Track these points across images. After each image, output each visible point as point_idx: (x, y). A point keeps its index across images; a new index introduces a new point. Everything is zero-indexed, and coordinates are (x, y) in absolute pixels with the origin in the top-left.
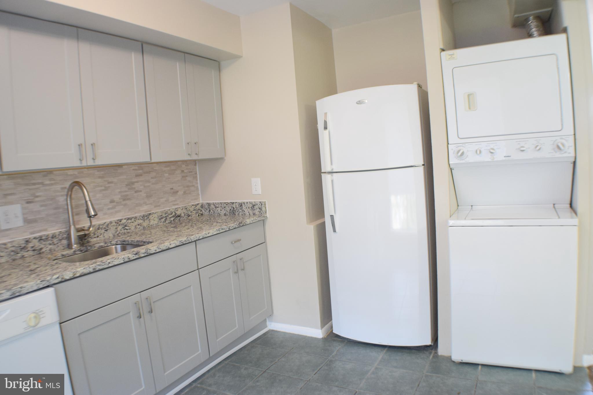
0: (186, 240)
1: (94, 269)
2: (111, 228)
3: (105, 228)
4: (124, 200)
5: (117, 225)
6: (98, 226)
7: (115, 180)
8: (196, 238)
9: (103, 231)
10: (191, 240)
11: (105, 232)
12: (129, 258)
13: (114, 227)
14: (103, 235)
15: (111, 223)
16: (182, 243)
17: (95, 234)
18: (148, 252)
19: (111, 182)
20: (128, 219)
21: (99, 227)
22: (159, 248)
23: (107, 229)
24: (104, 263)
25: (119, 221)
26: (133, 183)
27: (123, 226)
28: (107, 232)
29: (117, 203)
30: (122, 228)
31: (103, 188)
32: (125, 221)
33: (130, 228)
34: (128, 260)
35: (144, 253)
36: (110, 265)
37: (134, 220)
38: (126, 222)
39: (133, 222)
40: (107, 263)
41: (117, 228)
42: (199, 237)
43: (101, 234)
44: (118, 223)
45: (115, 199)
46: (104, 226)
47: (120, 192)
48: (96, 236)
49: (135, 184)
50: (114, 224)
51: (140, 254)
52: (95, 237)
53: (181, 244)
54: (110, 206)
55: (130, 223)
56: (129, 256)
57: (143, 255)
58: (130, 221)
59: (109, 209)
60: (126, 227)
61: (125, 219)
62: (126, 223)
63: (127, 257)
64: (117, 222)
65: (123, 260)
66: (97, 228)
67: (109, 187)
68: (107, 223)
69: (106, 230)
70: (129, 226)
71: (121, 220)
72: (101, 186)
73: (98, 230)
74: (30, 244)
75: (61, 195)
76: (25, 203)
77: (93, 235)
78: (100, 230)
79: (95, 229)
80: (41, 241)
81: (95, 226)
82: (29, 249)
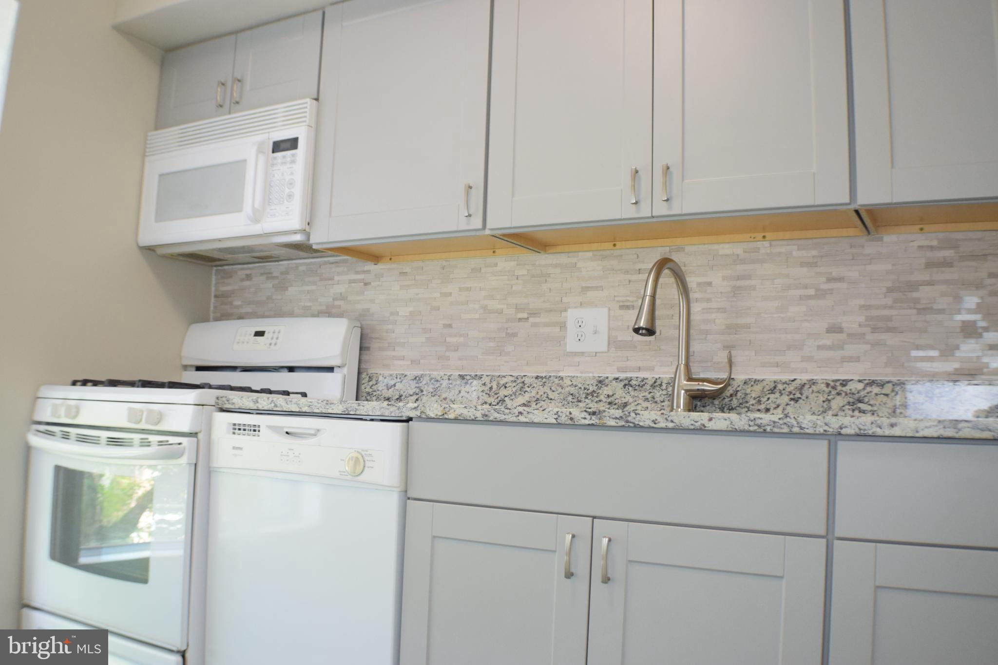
0: (774, 422)
1: (496, 418)
2: (812, 396)
3: (790, 393)
4: (874, 330)
5: (830, 392)
6: (773, 385)
7: (853, 274)
8: (826, 428)
9: (785, 399)
10: (801, 428)
11: (792, 402)
12: (571, 416)
13: (820, 395)
14: (784, 409)
15: (813, 382)
16: (759, 426)
17: (759, 402)
18: (629, 419)
19: (840, 279)
20: (872, 383)
21: (775, 387)
22: (666, 419)
23: (798, 395)
24: (510, 409)
25: (838, 384)
26: (913, 286)
27: (851, 400)
28: (797, 405)
29: (850, 335)
30: (845, 403)
31: (811, 292)
32: (860, 386)
33: (875, 408)
34: (569, 422)
35: (616, 418)
36: (522, 419)
37: (893, 391)
38: (864, 389)
39: (887, 395)
40: (516, 411)
41: (829, 401)
42: (841, 428)
43: (778, 406)
44: (834, 388)
45: (844, 325)
46: (791, 388)
47: (862, 307)
48: (762, 407)
49: (921, 288)
50: (823, 387)
51: (605, 416)
52: (759, 410)
53: (752, 429)
54: (828, 342)
55: (877, 394)
56: (573, 413)
57: (612, 423)
58: (876, 390)
59: (819, 348)
60: (860, 405)
61: (860, 381)
62: (862, 393)
63: (568, 414)
64: (832, 384)
65: (556, 416)
66: (768, 388)
67: (832, 290)
68: (798, 382)
69: (796, 400)
70: (872, 402)
71: (844, 383)
72: (806, 287)
73: (772, 393)
74: (605, 388)
75: (696, 299)
76: (618, 309)
77: (754, 402)
78: (777, 395)
79: (763, 389)
80: (628, 389)
81: (764, 381)
82: (602, 397)
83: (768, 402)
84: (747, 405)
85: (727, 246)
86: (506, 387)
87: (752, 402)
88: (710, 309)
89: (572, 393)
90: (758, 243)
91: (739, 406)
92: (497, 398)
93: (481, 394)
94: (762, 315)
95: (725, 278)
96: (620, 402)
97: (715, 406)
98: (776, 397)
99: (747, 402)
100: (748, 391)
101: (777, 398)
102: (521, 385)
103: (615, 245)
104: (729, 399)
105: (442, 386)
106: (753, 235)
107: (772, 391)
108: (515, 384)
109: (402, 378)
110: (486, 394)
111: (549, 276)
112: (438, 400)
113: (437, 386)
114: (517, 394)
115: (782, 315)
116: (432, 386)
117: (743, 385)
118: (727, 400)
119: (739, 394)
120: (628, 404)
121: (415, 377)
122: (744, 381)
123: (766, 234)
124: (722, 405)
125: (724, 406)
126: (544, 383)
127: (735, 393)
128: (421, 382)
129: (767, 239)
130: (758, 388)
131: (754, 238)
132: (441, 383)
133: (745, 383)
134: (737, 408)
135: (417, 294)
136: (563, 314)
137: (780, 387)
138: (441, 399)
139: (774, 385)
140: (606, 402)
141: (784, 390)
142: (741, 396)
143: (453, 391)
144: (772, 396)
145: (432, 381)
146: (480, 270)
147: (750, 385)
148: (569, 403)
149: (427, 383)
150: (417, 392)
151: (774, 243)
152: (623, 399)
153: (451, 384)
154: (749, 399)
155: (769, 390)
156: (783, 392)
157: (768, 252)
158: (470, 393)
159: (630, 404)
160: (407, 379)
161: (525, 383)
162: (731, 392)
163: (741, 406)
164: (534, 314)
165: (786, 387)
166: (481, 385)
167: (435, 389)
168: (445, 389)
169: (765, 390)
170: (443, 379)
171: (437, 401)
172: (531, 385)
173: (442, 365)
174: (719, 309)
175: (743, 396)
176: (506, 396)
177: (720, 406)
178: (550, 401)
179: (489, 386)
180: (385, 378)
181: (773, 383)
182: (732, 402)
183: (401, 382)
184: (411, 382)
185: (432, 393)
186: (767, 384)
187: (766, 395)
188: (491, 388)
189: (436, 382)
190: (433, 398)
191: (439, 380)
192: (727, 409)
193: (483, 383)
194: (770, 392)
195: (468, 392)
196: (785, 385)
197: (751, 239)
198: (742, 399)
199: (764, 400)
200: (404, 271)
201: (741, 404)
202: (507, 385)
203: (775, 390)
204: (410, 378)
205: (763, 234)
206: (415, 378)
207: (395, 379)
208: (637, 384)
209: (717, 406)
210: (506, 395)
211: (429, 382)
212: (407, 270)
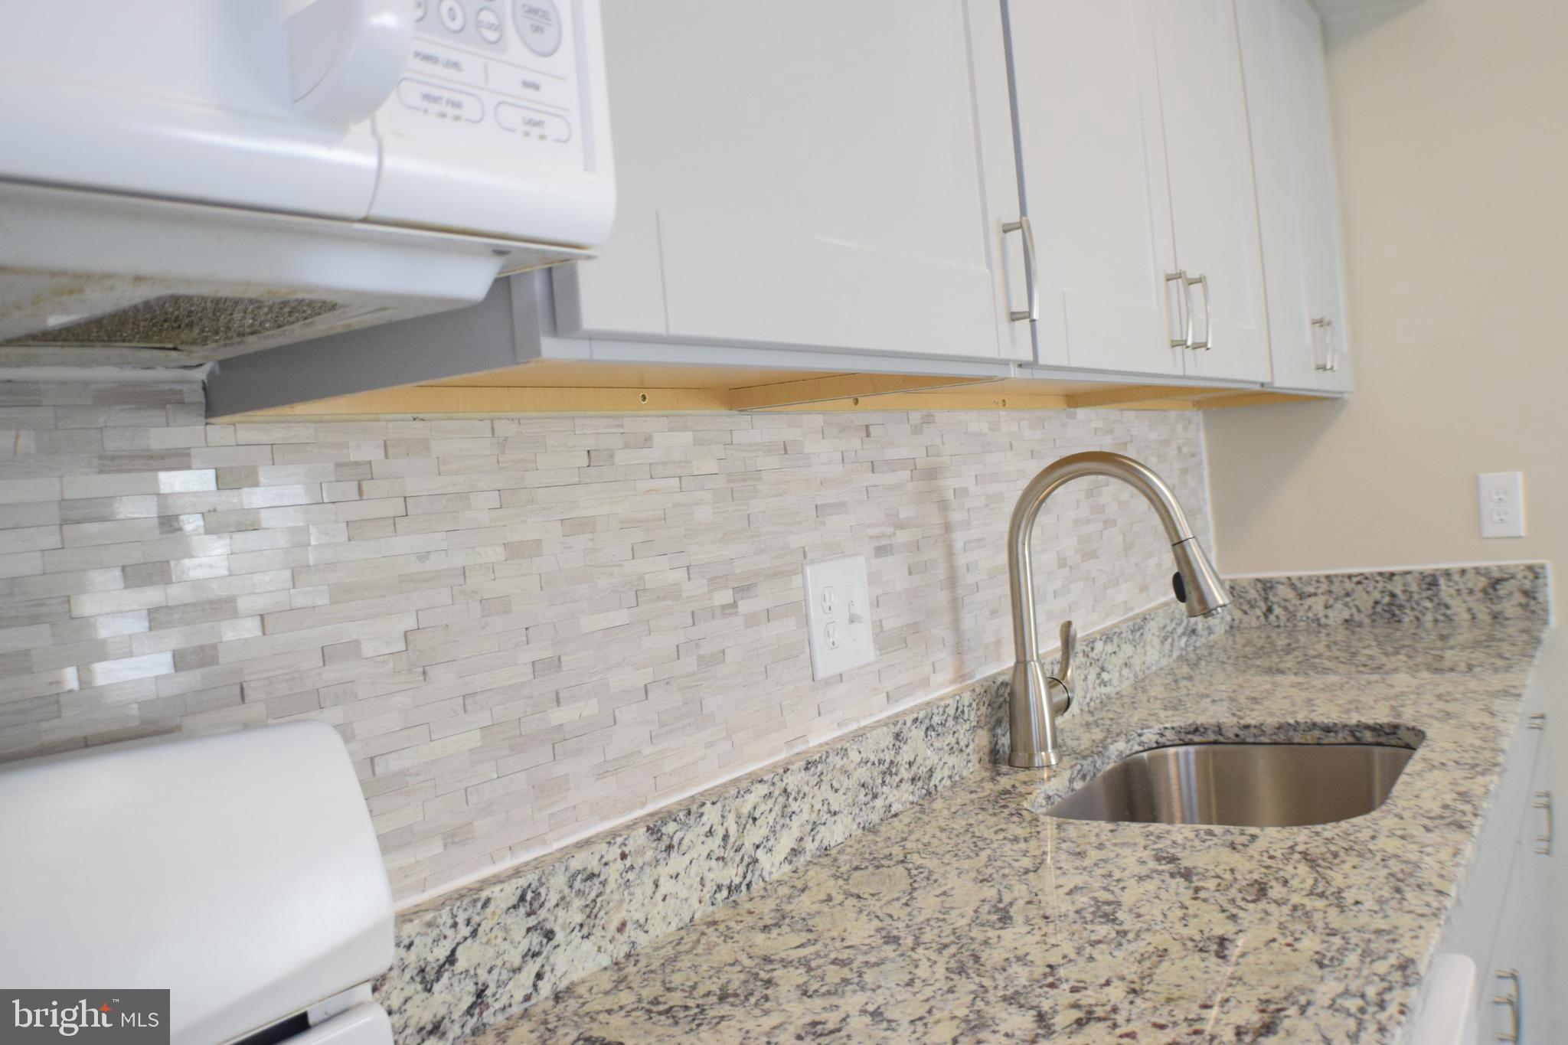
74: (905, 748)
76: (875, 555)
86: (755, 820)
92: (742, 859)
93: (706, 865)
102: (782, 800)
103: (856, 402)
105: (608, 889)
108: (770, 803)
109: (476, 919)
110: (718, 859)
111: (760, 479)
112: (603, 944)
113: (593, 894)
114: (778, 828)
116: (578, 903)
121: (519, 893)
126: (819, 776)
128: (542, 906)
132: (602, 878)
135: (423, 557)
136: (797, 580)
138: (609, 937)
143: (638, 891)
145: (578, 885)
146: (612, 456)
149: (563, 898)
150: (536, 948)
153: (632, 868)
158: (682, 873)
160: (494, 913)
161: (789, 790)
164: (744, 589)
166: (703, 838)
167: (588, 910)
168: (616, 896)
170: (606, 864)
171: (600, 948)
172: (799, 792)
173: (551, 815)
178: (833, 819)
179: (720, 832)
180: (409, 946)
183: (474, 933)
184: (510, 920)
185: (581, 925)
188: (726, 837)
189: (589, 883)
190: (587, 945)
191: (596, 872)
193: (708, 829)
195: (677, 876)
200: (353, 458)
202: (757, 815)
204: (504, 906)
206: (522, 898)
207: (450, 933)
210: (757, 843)
211: (567, 891)
212: (367, 451)
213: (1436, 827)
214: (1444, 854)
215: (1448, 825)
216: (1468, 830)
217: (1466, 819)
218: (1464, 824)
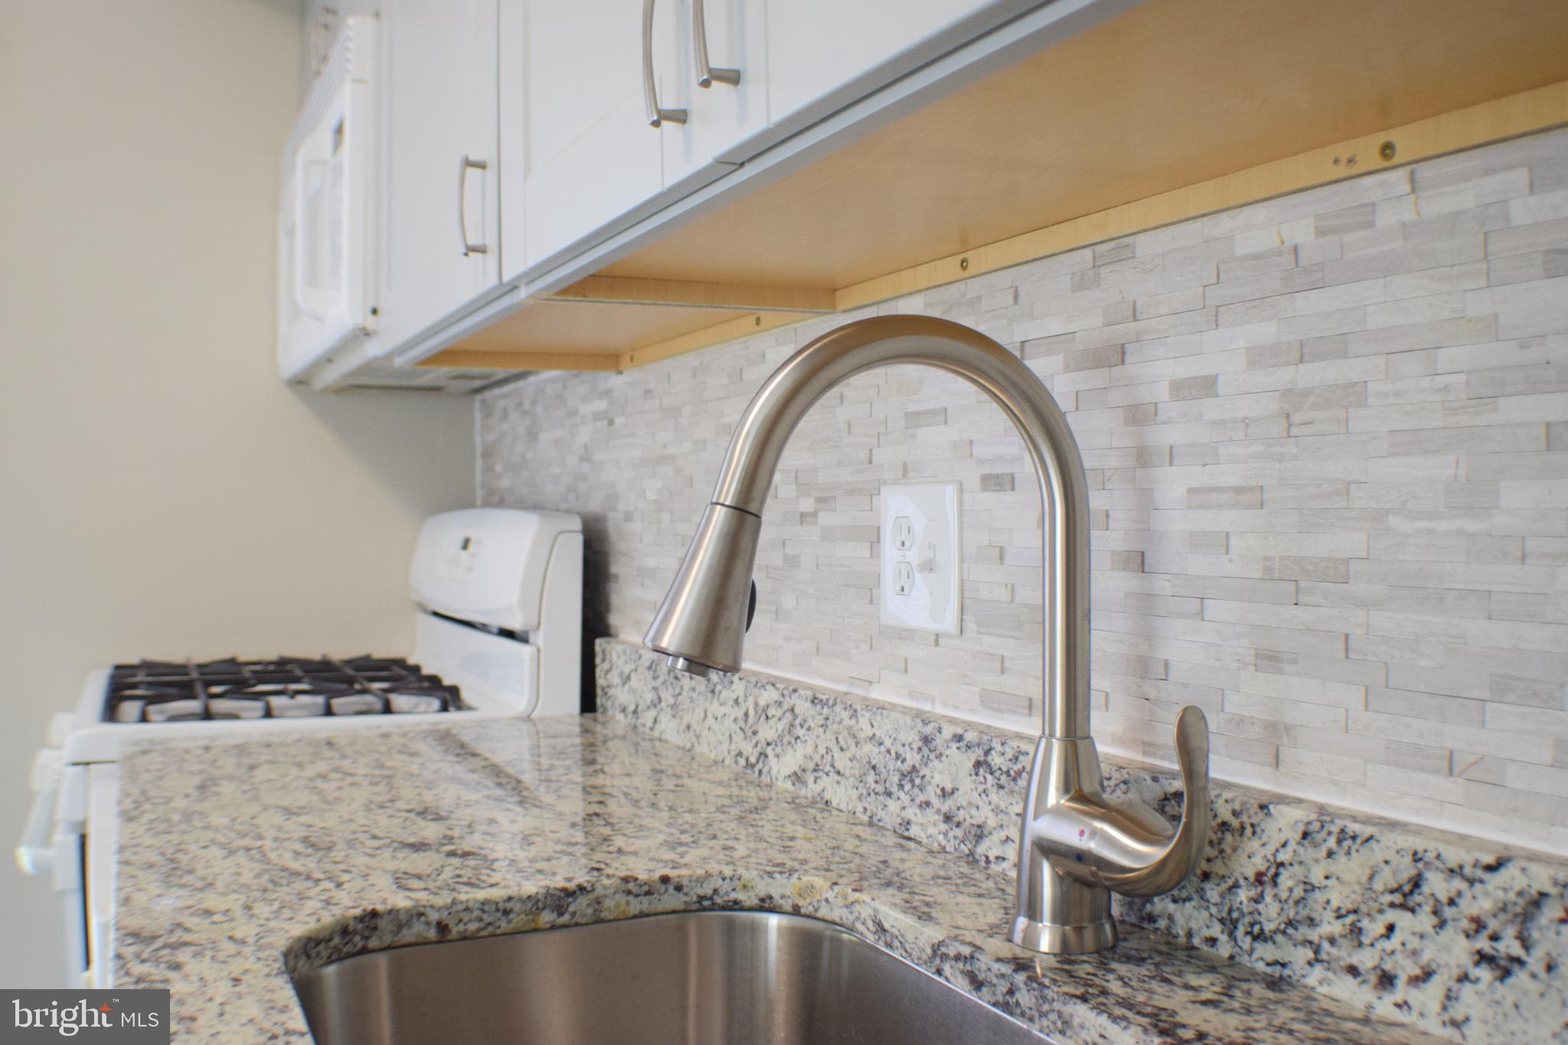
3: (1479, 925)
6: (1408, 871)
9: (1458, 949)
11: (1485, 975)
14: (1449, 998)
17: (1357, 936)
23: (1512, 946)
43: (1426, 976)
46: (1481, 903)
48: (1367, 960)
66: (1388, 878)
68: (1512, 881)
69: (1502, 969)
73: (1403, 906)
74: (936, 763)
75: (1171, 447)
76: (978, 486)
77: (1336, 928)
78: (1424, 921)
79: (1371, 878)
80: (985, 778)
81: (1372, 843)
82: (931, 794)
83: (1388, 945)
84: (1313, 935)
85: (1259, 214)
86: (767, 718)
87: (1331, 927)
88: (1211, 490)
89: (873, 762)
90: (1367, 181)
91: (1284, 933)
94: (1393, 521)
95: (1259, 357)
96: (969, 820)
97: (1207, 908)
98: (1419, 929)
99: (1312, 922)
100: (1317, 877)
101: (1422, 937)
102: (790, 717)
103: (964, 264)
104: (1253, 893)
106: (1343, 150)
107: (1405, 895)
108: (780, 713)
109: (637, 662)
115: (1470, 525)
117: (1299, 843)
118: (1243, 895)
119: (1286, 880)
120: (986, 832)
122: (1301, 828)
123: (1393, 136)
124: (1230, 911)
125: (1235, 915)
126: (825, 719)
127: (1273, 870)
128: (658, 677)
129: (1398, 159)
130: (1352, 868)
131: (1351, 161)
133: (1305, 835)
134: (1279, 938)
137: (1437, 885)
139: (1413, 872)
140: (938, 811)
141: (1452, 902)
142: (1291, 890)
144: (1402, 920)
145: (671, 677)
147: (1323, 852)
148: (869, 794)
151: (1425, 171)
152: (974, 812)
154: (1320, 909)
155: (1392, 892)
156: (1448, 912)
157: (1410, 216)
159: (990, 833)
161: (796, 711)
162: (1259, 863)
163: (1290, 931)
164: (826, 500)
165: (1459, 894)
169: (1378, 885)
172: (805, 721)
174: (1238, 490)
175: (1298, 892)
176: (768, 744)
177: (1224, 914)
178: (837, 778)
180: (619, 657)
181: (1409, 859)
182: (1260, 907)
183: (636, 670)
186: (1386, 862)
187: (1381, 911)
189: (676, 682)
192: (1247, 933)
194: (1397, 898)
196: (1458, 884)
197: (1342, 171)
198: (1297, 903)
199: (1374, 928)
201: (1290, 923)
202: (769, 713)
203: (1417, 898)
205: (1382, 138)
206: (652, 666)
208: (1004, 769)
209: (1214, 910)
213: (172, 931)
214: (140, 899)
215: (154, 938)
216: (123, 932)
217: (134, 948)
218: (130, 940)
